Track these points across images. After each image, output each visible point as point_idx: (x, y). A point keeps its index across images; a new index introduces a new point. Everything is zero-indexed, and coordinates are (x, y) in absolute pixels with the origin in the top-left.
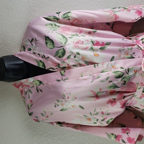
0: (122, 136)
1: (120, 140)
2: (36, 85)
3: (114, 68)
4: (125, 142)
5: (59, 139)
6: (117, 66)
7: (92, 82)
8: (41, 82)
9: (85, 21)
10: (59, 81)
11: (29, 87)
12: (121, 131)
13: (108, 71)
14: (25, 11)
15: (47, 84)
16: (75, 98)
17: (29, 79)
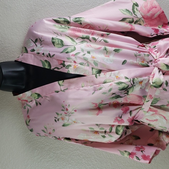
0: (136, 154)
1: (134, 157)
2: (35, 98)
3: (118, 78)
4: (139, 160)
5: (62, 153)
6: (121, 76)
7: (93, 93)
8: (39, 95)
9: (98, 27)
10: (58, 92)
11: (27, 102)
12: (135, 149)
13: (111, 82)
14: (26, 11)
15: (46, 97)
16: (74, 111)
17: (25, 93)
